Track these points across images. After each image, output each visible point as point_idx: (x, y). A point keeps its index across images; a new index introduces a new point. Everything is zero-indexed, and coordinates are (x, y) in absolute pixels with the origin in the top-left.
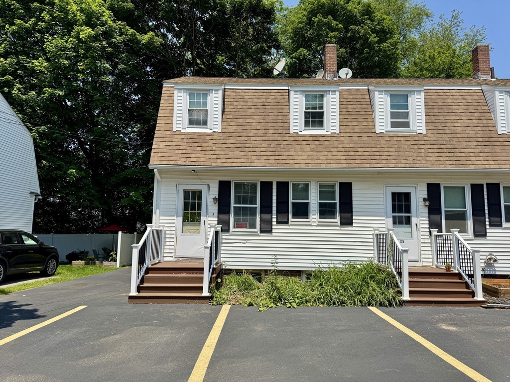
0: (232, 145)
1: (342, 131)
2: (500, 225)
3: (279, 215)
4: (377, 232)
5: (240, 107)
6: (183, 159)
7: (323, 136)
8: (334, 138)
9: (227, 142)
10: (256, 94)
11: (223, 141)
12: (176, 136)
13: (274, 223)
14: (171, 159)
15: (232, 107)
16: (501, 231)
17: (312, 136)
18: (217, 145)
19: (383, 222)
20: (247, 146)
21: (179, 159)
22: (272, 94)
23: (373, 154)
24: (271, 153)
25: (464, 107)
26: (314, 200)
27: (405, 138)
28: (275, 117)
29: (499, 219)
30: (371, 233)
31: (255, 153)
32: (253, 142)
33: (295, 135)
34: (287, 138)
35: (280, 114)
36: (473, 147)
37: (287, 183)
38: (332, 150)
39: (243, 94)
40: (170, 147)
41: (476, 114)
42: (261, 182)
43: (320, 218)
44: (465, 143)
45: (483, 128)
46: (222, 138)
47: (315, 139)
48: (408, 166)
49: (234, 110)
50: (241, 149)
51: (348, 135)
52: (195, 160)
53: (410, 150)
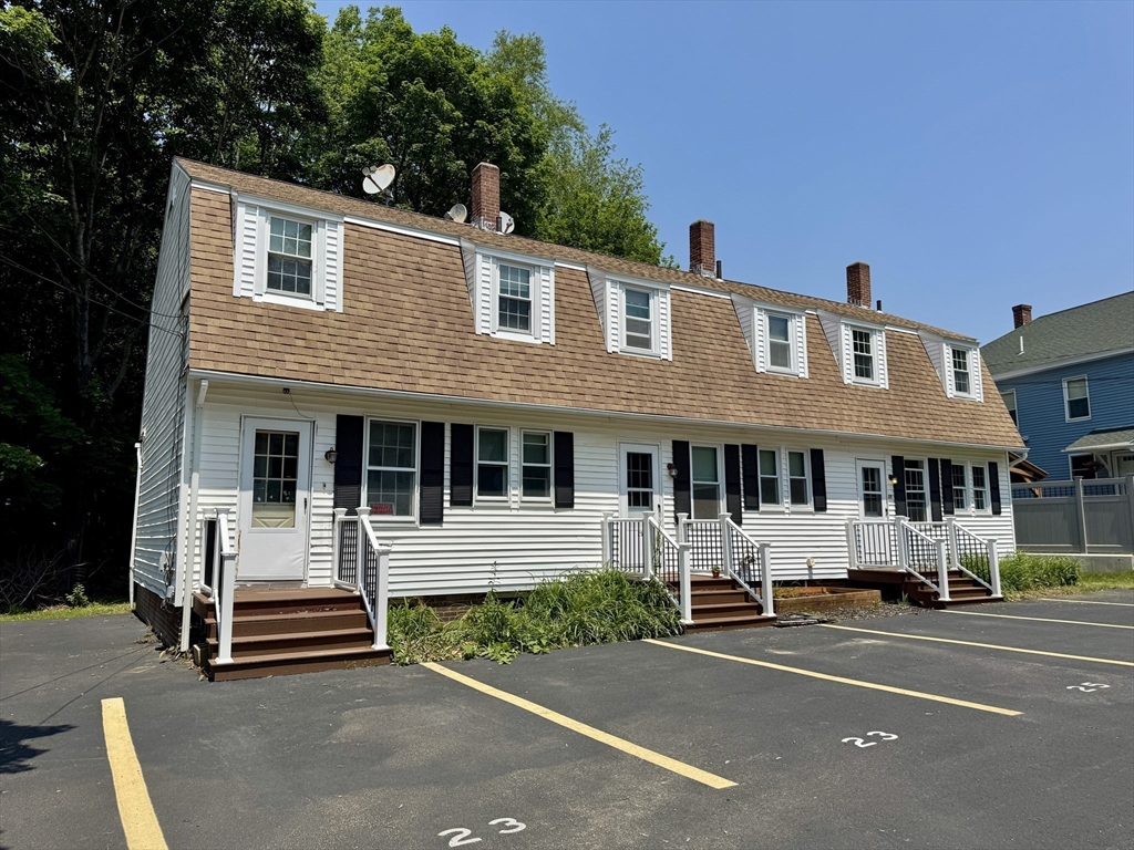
0: (370, 344)
1: (560, 341)
2: (757, 508)
3: (455, 488)
4: (610, 518)
5: (373, 265)
6: (268, 363)
7: (531, 346)
8: (548, 353)
9: (359, 335)
10: (401, 243)
11: (350, 334)
12: (241, 309)
13: (447, 504)
14: (241, 359)
15: (357, 261)
16: (757, 516)
17: (512, 343)
18: (339, 340)
19: (616, 502)
20: (401, 348)
21: (257, 362)
22: (431, 249)
23: (606, 386)
24: (447, 369)
25: (714, 325)
26: (515, 462)
27: (646, 366)
28: (443, 298)
29: (755, 498)
30: (598, 520)
31: (418, 365)
32: (410, 342)
33: (484, 338)
34: (472, 343)
35: (452, 293)
36: (730, 389)
37: (470, 428)
38: (549, 373)
39: (374, 238)
40: (233, 333)
41: (728, 338)
42: (423, 422)
43: (525, 495)
44: (720, 382)
45: (739, 361)
46: (346, 325)
47: (518, 349)
48: (655, 411)
49: (360, 269)
50: (391, 354)
51: (569, 349)
52: (296, 367)
53: (655, 386)
